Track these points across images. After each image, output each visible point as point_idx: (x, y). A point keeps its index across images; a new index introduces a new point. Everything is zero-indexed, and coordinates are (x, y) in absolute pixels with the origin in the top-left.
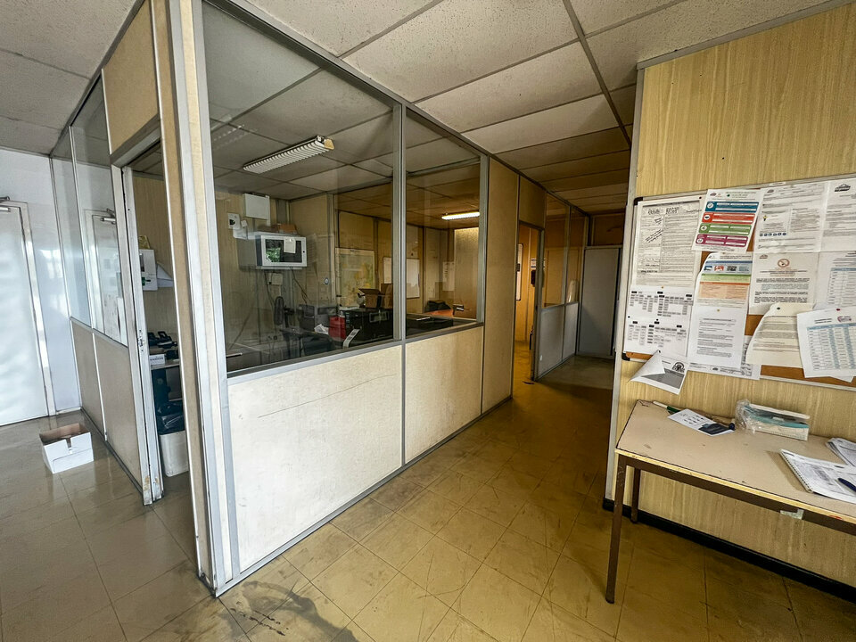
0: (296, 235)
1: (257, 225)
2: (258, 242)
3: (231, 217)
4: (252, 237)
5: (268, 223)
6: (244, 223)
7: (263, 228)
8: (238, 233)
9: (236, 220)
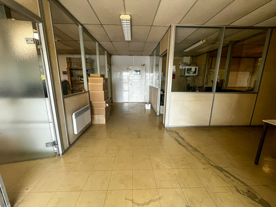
0: (195, 66)
1: (186, 64)
2: (185, 69)
3: (180, 63)
4: (184, 68)
5: (189, 64)
6: (183, 64)
7: (187, 65)
8: (181, 67)
9: (181, 64)
